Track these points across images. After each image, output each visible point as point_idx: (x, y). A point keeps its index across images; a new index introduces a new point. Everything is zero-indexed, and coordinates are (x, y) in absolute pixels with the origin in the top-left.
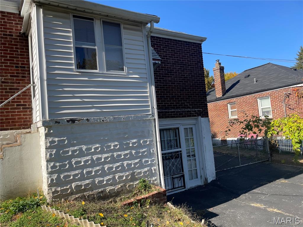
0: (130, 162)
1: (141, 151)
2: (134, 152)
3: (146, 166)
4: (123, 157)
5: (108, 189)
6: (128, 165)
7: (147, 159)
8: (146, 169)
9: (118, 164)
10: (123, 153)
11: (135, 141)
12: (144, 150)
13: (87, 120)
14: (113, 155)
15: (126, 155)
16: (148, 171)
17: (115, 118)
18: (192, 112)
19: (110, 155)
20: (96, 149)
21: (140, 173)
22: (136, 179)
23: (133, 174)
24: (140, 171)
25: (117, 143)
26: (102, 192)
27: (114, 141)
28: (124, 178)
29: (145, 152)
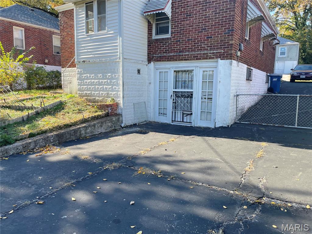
0: (107, 87)
1: (113, 81)
2: (109, 81)
3: (115, 91)
4: (103, 83)
5: (97, 98)
6: (106, 88)
7: (116, 87)
8: (114, 93)
9: (101, 87)
10: (104, 81)
11: (109, 74)
12: (114, 81)
13: (89, 61)
14: (99, 81)
15: (105, 82)
16: (116, 94)
17: (100, 60)
18: (210, 55)
19: (98, 81)
20: (93, 76)
21: (111, 94)
22: (109, 97)
23: (108, 94)
24: (111, 93)
25: (101, 75)
26: (94, 99)
27: (100, 74)
28: (104, 95)
29: (115, 82)
